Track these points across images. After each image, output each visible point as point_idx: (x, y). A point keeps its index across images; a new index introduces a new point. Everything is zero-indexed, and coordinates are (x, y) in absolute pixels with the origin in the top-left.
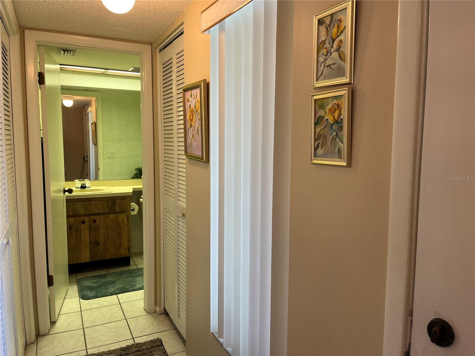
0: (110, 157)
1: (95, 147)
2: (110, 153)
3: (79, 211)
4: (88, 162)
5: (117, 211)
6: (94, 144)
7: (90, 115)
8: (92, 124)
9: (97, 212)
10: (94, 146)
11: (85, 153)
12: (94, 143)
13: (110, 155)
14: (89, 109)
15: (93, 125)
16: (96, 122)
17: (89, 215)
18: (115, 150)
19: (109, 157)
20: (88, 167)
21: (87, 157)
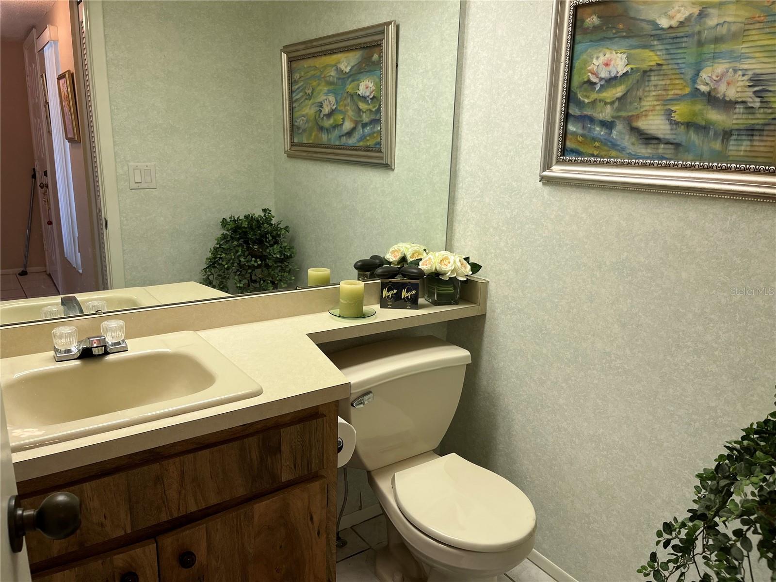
0: (141, 186)
1: (71, 148)
2: (137, 172)
3: (102, 525)
4: (47, 187)
5: (285, 477)
6: (70, 140)
7: (48, 53)
8: (59, 79)
9: (193, 508)
10: (67, 144)
11: (37, 163)
12: (69, 136)
13: (138, 180)
14: (48, 34)
15: (62, 81)
16: (73, 70)
17: (154, 533)
18: (153, 164)
19: (136, 186)
20: (48, 201)
21: (46, 174)
